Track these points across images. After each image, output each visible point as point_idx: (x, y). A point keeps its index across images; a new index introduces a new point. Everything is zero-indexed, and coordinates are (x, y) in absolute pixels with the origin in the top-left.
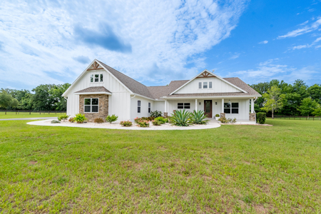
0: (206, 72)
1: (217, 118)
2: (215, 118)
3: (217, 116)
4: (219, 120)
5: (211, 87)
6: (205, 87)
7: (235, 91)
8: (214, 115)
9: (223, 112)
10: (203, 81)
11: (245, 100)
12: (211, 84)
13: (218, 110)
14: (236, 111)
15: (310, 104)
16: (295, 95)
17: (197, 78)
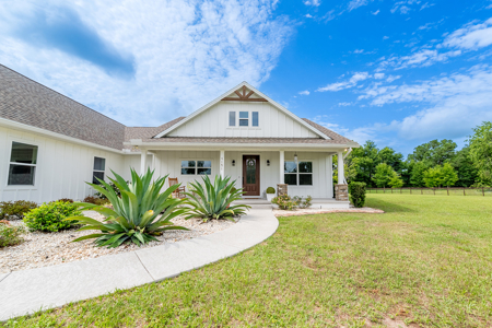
0: (244, 88)
1: (270, 197)
2: (265, 198)
3: (270, 191)
4: (275, 201)
5: (256, 123)
6: (244, 123)
7: (306, 135)
8: (263, 189)
9: (282, 182)
10: (238, 108)
11: (324, 154)
12: (255, 115)
13: (271, 177)
14: (307, 180)
15: (385, 172)
16: (368, 159)
17: (226, 100)
